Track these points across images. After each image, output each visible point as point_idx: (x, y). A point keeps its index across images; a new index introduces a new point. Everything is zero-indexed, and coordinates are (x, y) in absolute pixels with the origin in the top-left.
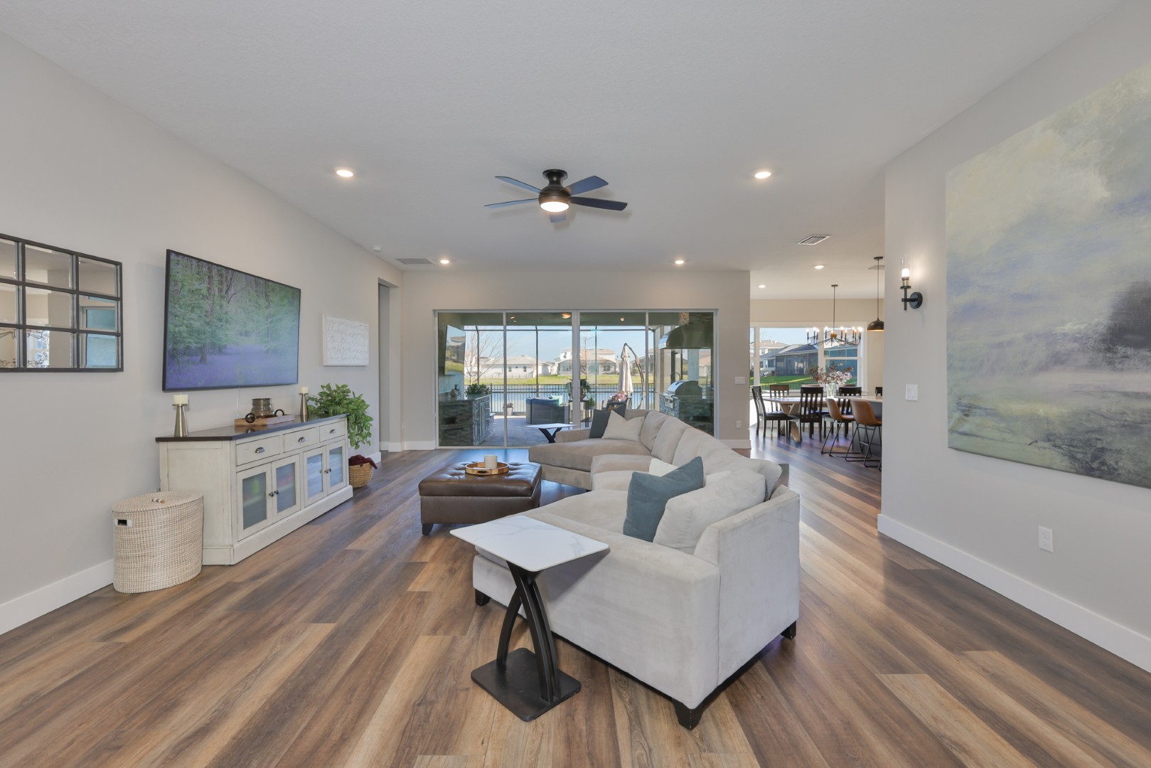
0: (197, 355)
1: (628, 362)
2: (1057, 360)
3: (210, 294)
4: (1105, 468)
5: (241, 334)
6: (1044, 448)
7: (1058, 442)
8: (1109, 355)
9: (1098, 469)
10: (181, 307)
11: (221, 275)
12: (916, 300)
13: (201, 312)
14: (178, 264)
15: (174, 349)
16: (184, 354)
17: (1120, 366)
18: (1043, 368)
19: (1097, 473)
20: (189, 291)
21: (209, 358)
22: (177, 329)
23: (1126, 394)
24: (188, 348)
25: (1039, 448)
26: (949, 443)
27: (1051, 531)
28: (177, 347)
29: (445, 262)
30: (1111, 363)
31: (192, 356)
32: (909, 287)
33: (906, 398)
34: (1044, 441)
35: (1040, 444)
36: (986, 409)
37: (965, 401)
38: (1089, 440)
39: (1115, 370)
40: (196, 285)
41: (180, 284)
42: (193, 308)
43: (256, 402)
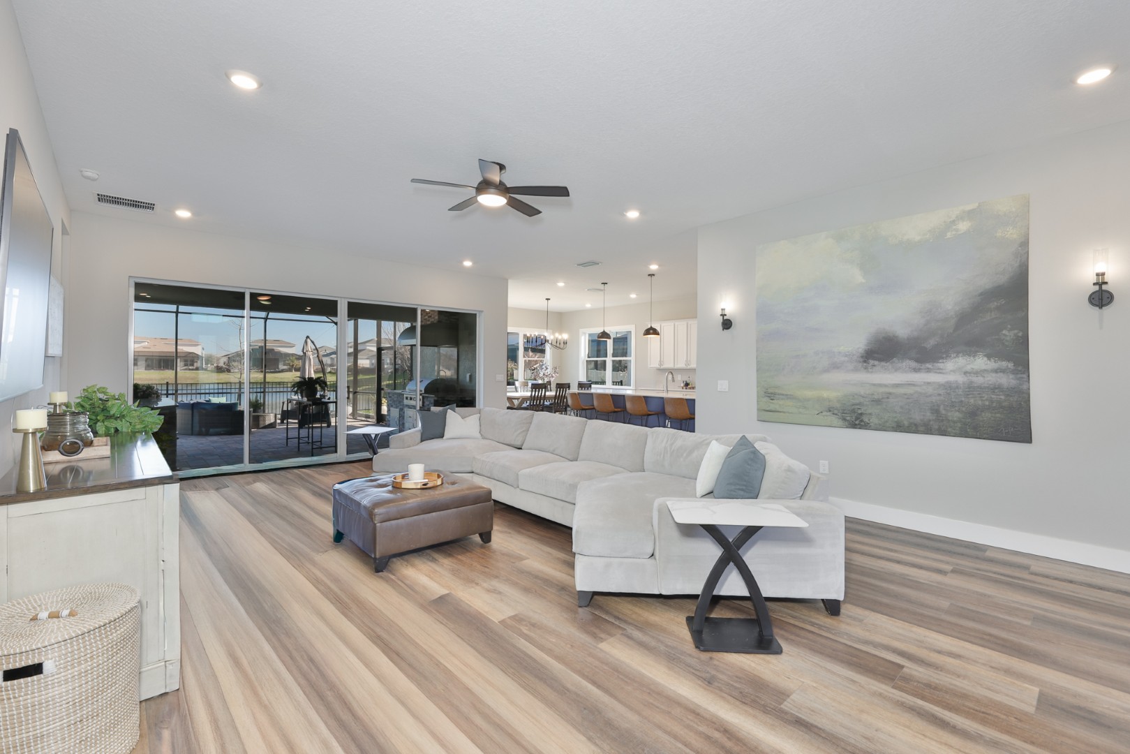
1: (311, 357)
2: (835, 366)
4: (863, 423)
6: (827, 416)
7: (836, 412)
8: (865, 364)
9: (859, 424)
12: (727, 324)
17: (870, 370)
18: (826, 370)
19: (859, 426)
23: (874, 385)
25: (824, 416)
26: (758, 416)
27: (827, 462)
30: (866, 368)
32: (726, 315)
33: (719, 390)
34: (827, 412)
35: (824, 413)
36: (786, 395)
37: (770, 391)
38: (854, 409)
39: (868, 372)
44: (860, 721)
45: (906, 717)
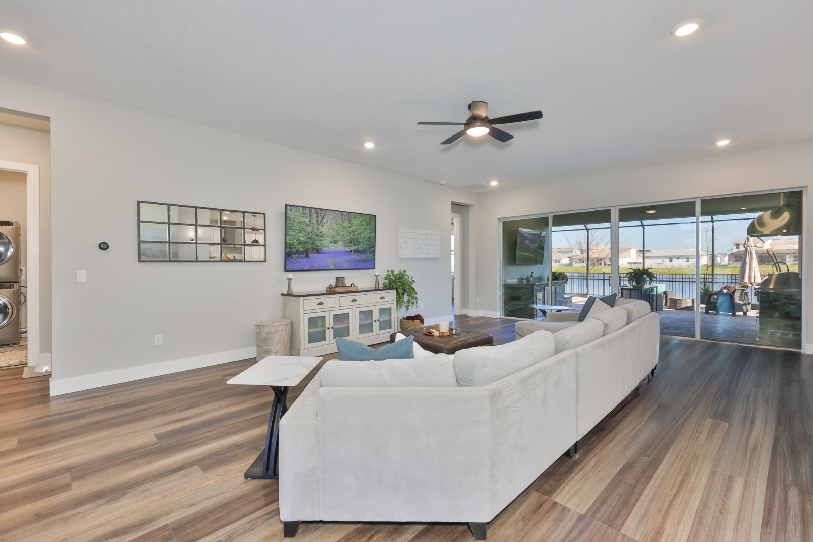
0: (303, 254)
3: (311, 223)
5: (331, 243)
10: (293, 231)
11: (318, 213)
13: (306, 233)
14: (291, 211)
15: (290, 251)
16: (296, 254)
20: (298, 223)
21: (311, 256)
22: (291, 242)
24: (298, 251)
28: (292, 250)
29: (494, 183)
31: (300, 254)
40: (303, 220)
41: (292, 220)
42: (300, 231)
43: (338, 278)
44: (159, 493)
45: (139, 517)
